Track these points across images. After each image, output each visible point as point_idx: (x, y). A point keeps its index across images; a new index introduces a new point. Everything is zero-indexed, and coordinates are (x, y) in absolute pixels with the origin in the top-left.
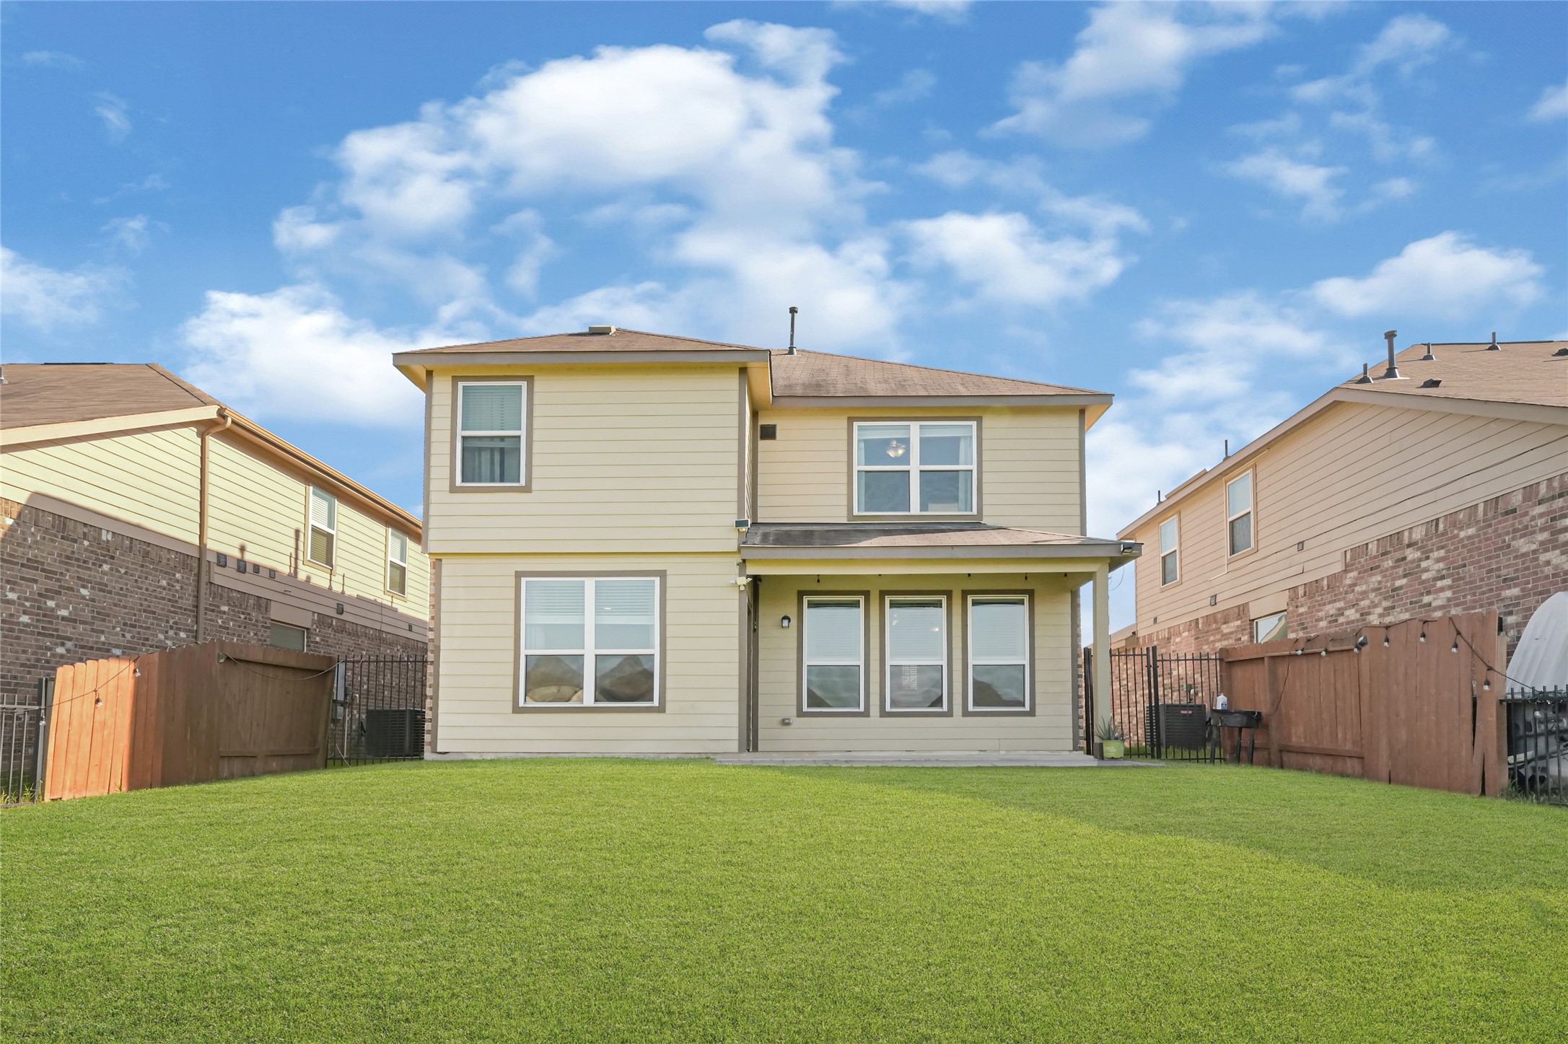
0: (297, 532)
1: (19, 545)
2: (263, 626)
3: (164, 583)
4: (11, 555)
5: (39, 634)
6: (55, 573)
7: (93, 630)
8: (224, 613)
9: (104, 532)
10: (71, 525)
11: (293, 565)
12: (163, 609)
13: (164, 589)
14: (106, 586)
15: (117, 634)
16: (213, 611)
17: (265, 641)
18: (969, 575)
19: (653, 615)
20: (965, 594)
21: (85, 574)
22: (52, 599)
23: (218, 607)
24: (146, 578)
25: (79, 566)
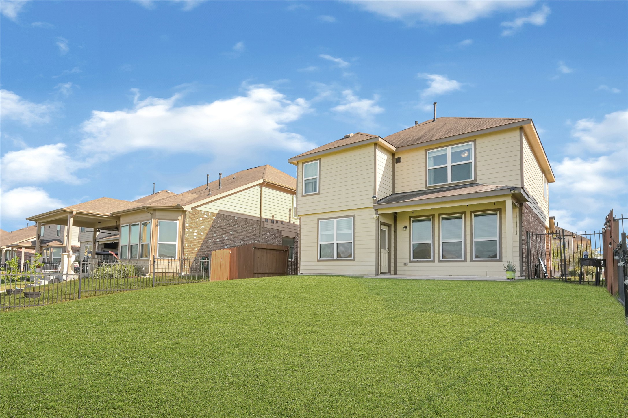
0: (290, 209)
1: (216, 223)
2: (280, 238)
3: (251, 228)
4: (215, 226)
5: (221, 243)
6: (224, 229)
7: (233, 242)
8: (268, 235)
9: (235, 217)
10: (228, 216)
11: (289, 219)
12: (251, 235)
13: (251, 230)
14: (236, 231)
15: (239, 243)
16: (265, 235)
17: (280, 242)
18: (467, 205)
19: (352, 230)
20: (471, 212)
21: (231, 228)
22: (224, 235)
23: (266, 233)
24: (246, 228)
25: (230, 226)
